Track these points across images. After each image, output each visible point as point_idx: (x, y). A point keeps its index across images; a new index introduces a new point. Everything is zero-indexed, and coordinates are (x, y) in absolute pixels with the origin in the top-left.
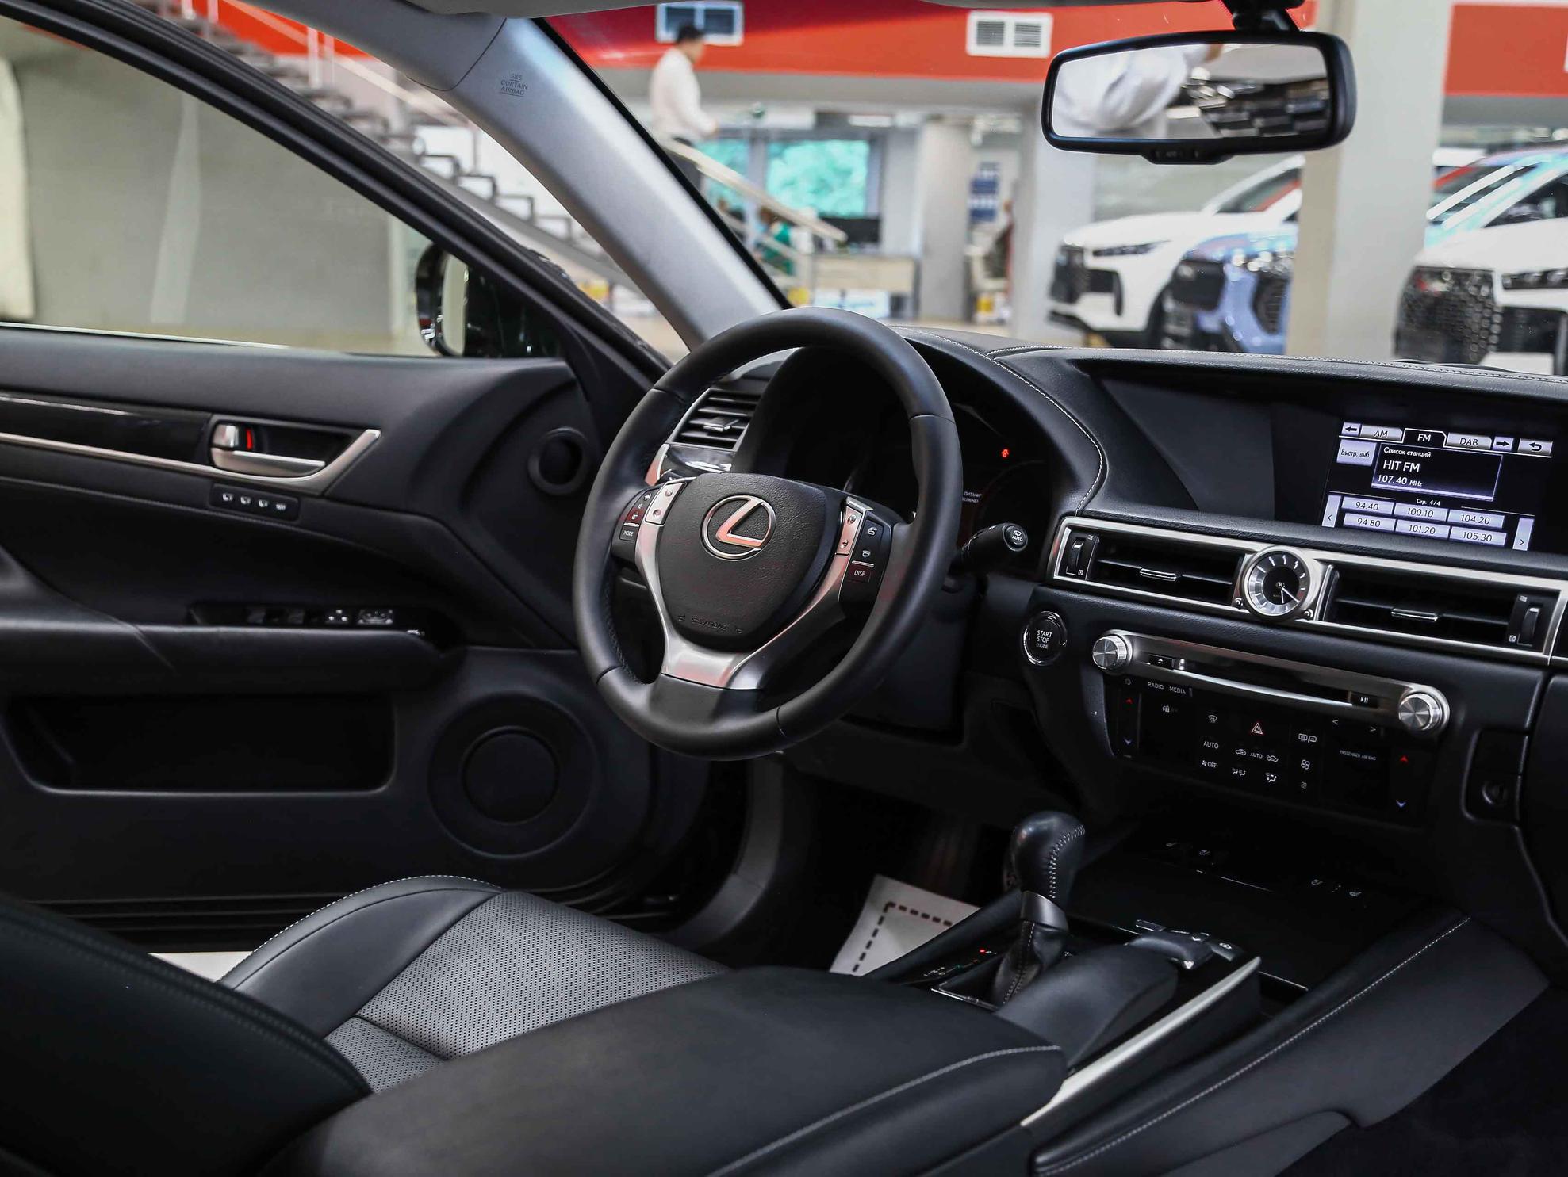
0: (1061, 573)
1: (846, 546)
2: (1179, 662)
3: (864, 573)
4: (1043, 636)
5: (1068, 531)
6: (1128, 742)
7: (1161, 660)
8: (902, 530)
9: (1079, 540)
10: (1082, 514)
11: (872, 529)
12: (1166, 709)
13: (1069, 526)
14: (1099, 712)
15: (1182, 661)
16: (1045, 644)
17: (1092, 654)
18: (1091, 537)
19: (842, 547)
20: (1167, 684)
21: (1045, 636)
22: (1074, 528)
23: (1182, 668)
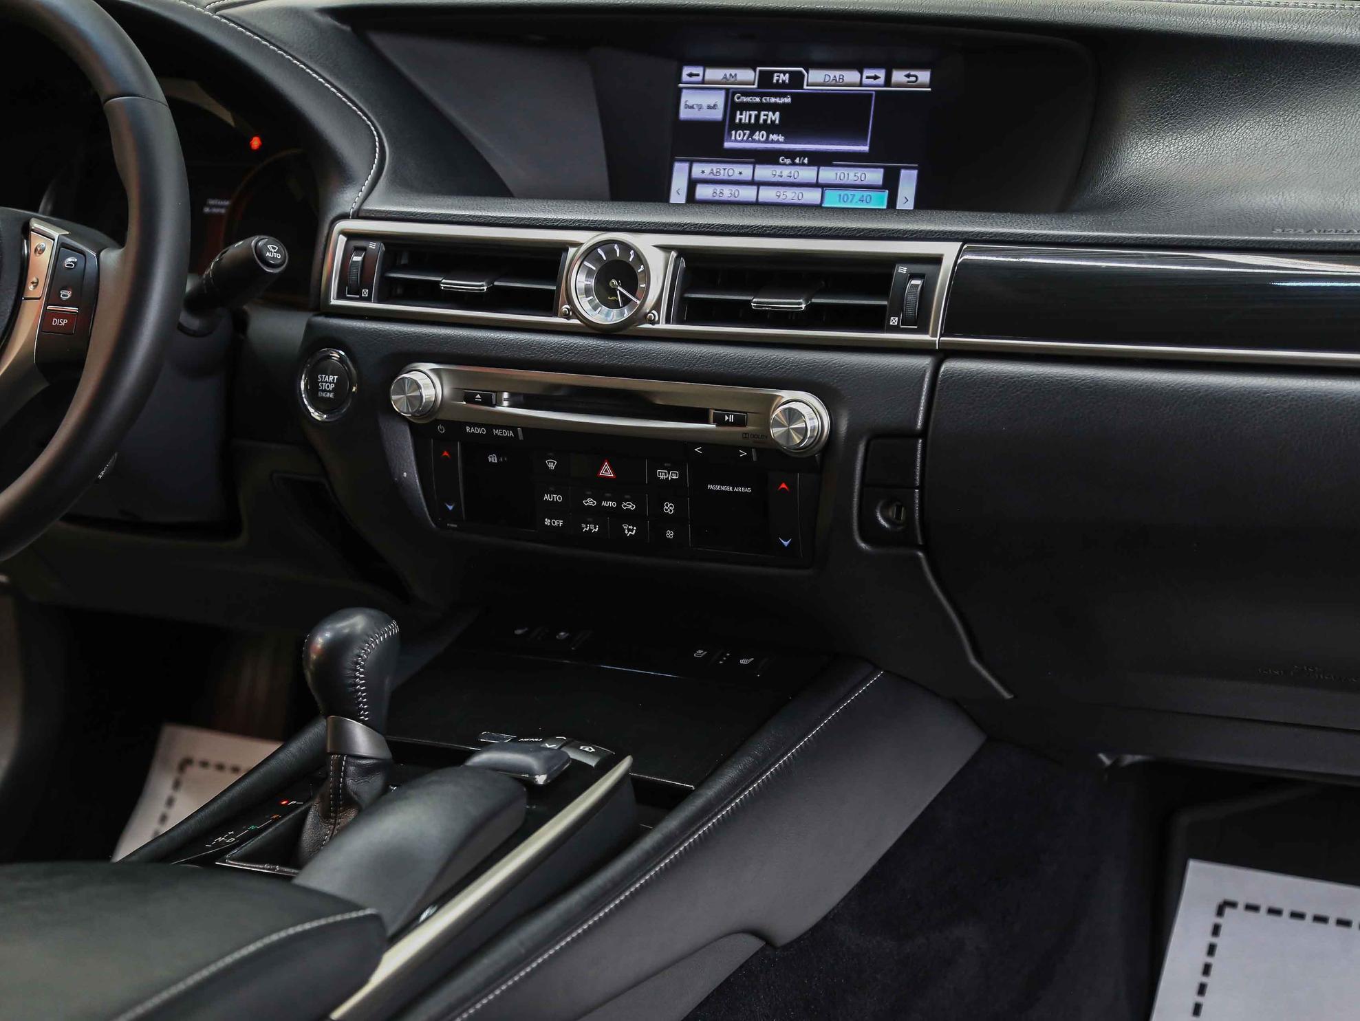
0: (341, 295)
1: (36, 288)
2: (501, 397)
3: (65, 321)
4: (326, 382)
5: (342, 240)
6: (450, 508)
7: (478, 396)
8: (111, 257)
9: (359, 250)
10: (358, 215)
11: (70, 260)
12: (493, 459)
13: (344, 233)
14: (409, 473)
15: (506, 395)
16: (330, 391)
17: (389, 400)
18: (373, 246)
19: (31, 287)
20: (490, 427)
21: (328, 381)
22: (351, 236)
23: (506, 403)
